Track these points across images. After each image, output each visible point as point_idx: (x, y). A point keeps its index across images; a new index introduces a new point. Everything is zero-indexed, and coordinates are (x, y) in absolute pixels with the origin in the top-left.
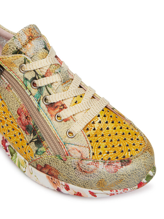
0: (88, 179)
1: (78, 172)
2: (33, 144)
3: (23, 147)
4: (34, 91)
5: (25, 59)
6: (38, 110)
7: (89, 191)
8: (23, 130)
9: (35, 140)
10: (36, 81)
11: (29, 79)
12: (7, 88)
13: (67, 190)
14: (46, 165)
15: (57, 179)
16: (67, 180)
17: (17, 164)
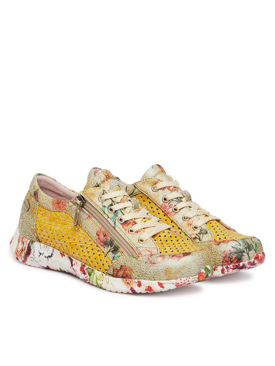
0: (157, 269)
1: (149, 265)
2: (111, 253)
3: (101, 260)
4: (111, 215)
5: (104, 191)
6: (114, 228)
8: (102, 246)
9: (112, 250)
10: (112, 207)
11: (107, 206)
12: (87, 218)
13: (139, 287)
14: (121, 266)
15: (131, 278)
16: (139, 276)
17: (94, 280)
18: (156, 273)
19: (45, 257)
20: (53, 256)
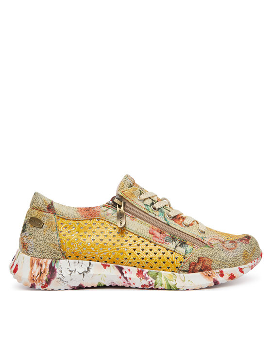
0: (236, 254)
1: (226, 251)
2: (179, 248)
3: (168, 258)
4: (157, 213)
5: (140, 191)
6: (168, 225)
7: (239, 268)
8: (162, 243)
9: (178, 245)
10: (154, 205)
11: (149, 204)
13: (222, 277)
14: (199, 258)
15: (211, 269)
16: (220, 266)
17: (164, 282)
18: (236, 258)
19: (80, 274)
20: (90, 270)
